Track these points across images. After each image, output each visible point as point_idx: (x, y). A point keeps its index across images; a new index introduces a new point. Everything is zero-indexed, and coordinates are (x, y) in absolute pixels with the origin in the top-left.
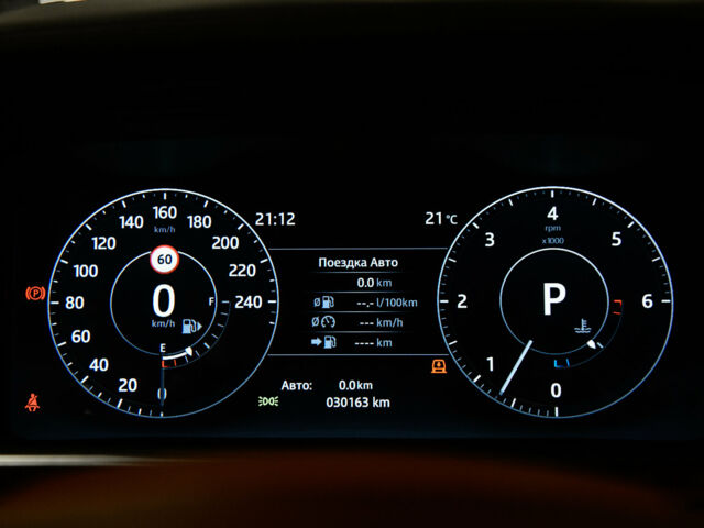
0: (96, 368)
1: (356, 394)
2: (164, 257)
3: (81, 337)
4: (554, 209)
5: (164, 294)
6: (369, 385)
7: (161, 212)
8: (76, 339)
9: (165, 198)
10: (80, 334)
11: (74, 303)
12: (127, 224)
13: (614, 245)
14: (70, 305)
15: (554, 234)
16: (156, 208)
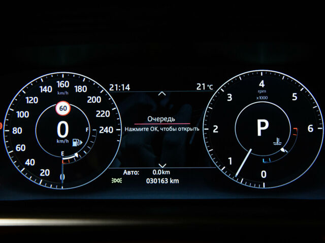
0: (28, 164)
1: (162, 176)
2: (63, 107)
3: (20, 148)
4: (262, 82)
5: (63, 126)
6: (168, 172)
7: (61, 84)
8: (18, 149)
9: (63, 77)
10: (20, 147)
11: (17, 131)
12: (44, 90)
13: (293, 100)
14: (15, 132)
15: (263, 94)
16: (58, 82)
